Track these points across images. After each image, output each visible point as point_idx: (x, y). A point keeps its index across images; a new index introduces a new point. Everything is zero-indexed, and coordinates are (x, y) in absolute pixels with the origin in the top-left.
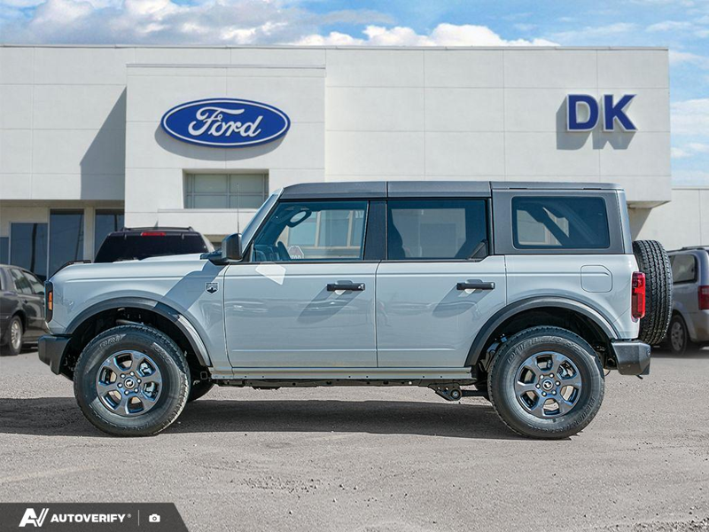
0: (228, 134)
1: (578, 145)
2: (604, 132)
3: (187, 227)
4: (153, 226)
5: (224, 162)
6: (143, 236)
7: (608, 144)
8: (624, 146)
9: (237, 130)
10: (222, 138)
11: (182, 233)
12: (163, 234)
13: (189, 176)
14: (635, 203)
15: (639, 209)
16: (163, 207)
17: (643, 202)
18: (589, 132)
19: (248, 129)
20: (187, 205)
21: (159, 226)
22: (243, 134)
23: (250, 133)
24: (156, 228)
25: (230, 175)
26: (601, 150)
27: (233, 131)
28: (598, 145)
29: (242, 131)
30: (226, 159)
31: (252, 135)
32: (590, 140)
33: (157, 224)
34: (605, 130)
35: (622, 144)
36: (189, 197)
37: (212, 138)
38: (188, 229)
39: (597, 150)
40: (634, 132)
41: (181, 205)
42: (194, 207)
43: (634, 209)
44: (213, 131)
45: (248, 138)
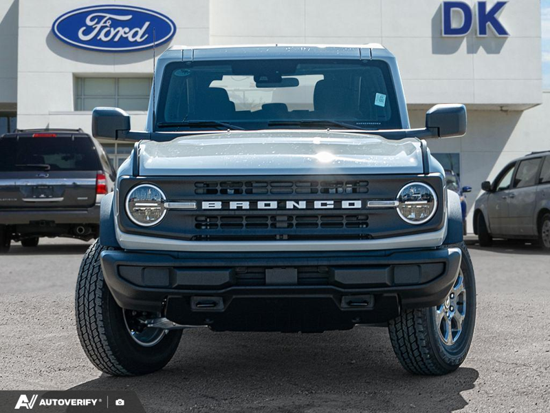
0: (116, 39)
1: (453, 50)
2: (477, 37)
3: (77, 128)
4: (45, 128)
5: (112, 66)
6: (35, 138)
7: (481, 49)
8: (497, 51)
9: (125, 36)
10: (111, 43)
11: (72, 134)
12: (54, 135)
13: (79, 80)
14: (507, 105)
15: (510, 111)
16: (53, 110)
17: (515, 105)
18: (463, 37)
19: (135, 35)
20: (77, 108)
21: (50, 127)
22: (131, 39)
23: (138, 39)
24: (47, 129)
25: (118, 78)
26: (475, 55)
27: (121, 36)
28: (472, 50)
29: (130, 36)
30: (114, 63)
31: (139, 40)
32: (464, 44)
33: (48, 126)
34: (479, 35)
35: (494, 49)
36: (79, 100)
37: (101, 43)
38: (77, 130)
39: (471, 55)
40: (506, 38)
41: (72, 108)
42: (84, 110)
43: (506, 111)
44: (102, 37)
45: (136, 43)
